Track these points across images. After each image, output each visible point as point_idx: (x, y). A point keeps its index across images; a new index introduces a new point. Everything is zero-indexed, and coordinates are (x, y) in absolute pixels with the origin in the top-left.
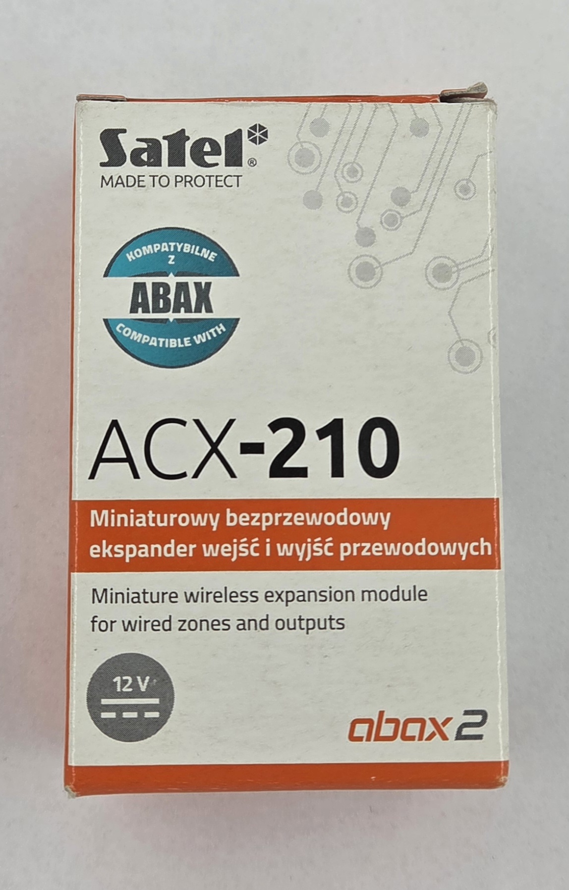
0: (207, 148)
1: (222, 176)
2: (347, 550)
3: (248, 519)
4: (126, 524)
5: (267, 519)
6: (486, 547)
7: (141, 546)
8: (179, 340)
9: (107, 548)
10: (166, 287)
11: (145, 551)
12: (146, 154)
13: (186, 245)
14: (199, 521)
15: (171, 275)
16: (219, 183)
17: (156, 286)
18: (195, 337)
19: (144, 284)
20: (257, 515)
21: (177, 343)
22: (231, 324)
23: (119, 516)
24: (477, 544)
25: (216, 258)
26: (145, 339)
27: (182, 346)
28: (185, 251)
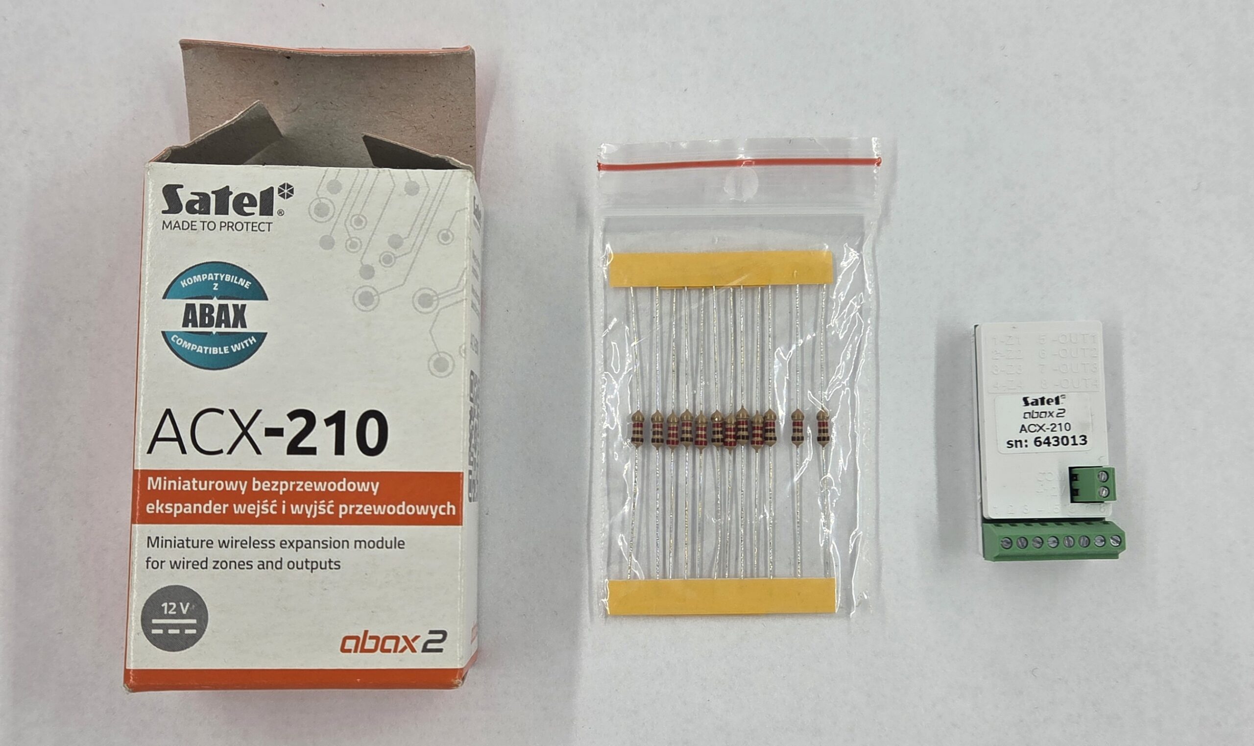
0: (246, 201)
1: (256, 223)
2: (344, 510)
3: (269, 485)
4: (175, 488)
5: (284, 486)
6: (451, 509)
7: (186, 505)
8: (220, 348)
9: (159, 506)
10: (211, 308)
11: (188, 509)
12: (198, 205)
13: (227, 275)
14: (232, 486)
15: (215, 298)
16: (254, 229)
17: (203, 306)
18: (232, 347)
19: (194, 305)
20: (276, 483)
21: (218, 351)
22: (261, 337)
23: (170, 482)
24: (444, 506)
25: (250, 286)
26: (194, 347)
27: (222, 353)
28: (226, 280)
